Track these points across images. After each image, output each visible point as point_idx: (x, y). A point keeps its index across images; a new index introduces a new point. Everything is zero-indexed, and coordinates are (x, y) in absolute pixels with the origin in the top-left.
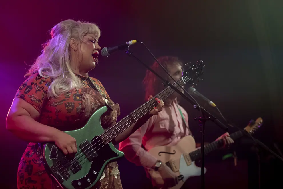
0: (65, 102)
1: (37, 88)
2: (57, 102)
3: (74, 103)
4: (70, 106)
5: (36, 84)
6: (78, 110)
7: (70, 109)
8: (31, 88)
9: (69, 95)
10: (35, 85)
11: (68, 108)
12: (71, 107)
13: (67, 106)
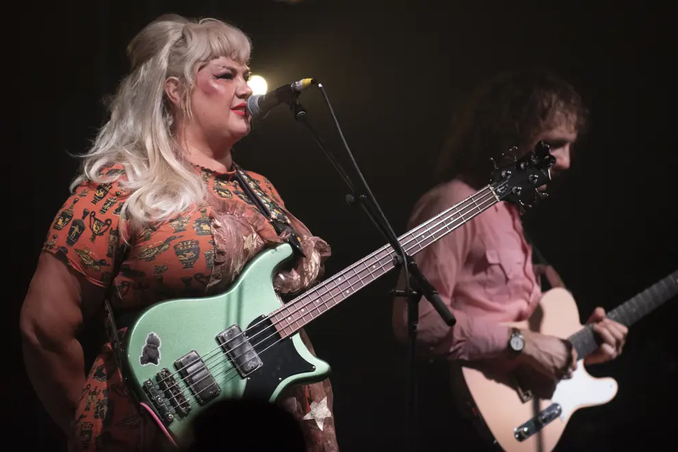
0: (173, 243)
1: (95, 226)
2: (154, 249)
3: (197, 243)
4: (189, 251)
5: (93, 215)
6: (210, 258)
7: (189, 259)
8: (82, 229)
9: (185, 225)
10: (91, 216)
11: (185, 256)
12: (190, 254)
13: (181, 253)
